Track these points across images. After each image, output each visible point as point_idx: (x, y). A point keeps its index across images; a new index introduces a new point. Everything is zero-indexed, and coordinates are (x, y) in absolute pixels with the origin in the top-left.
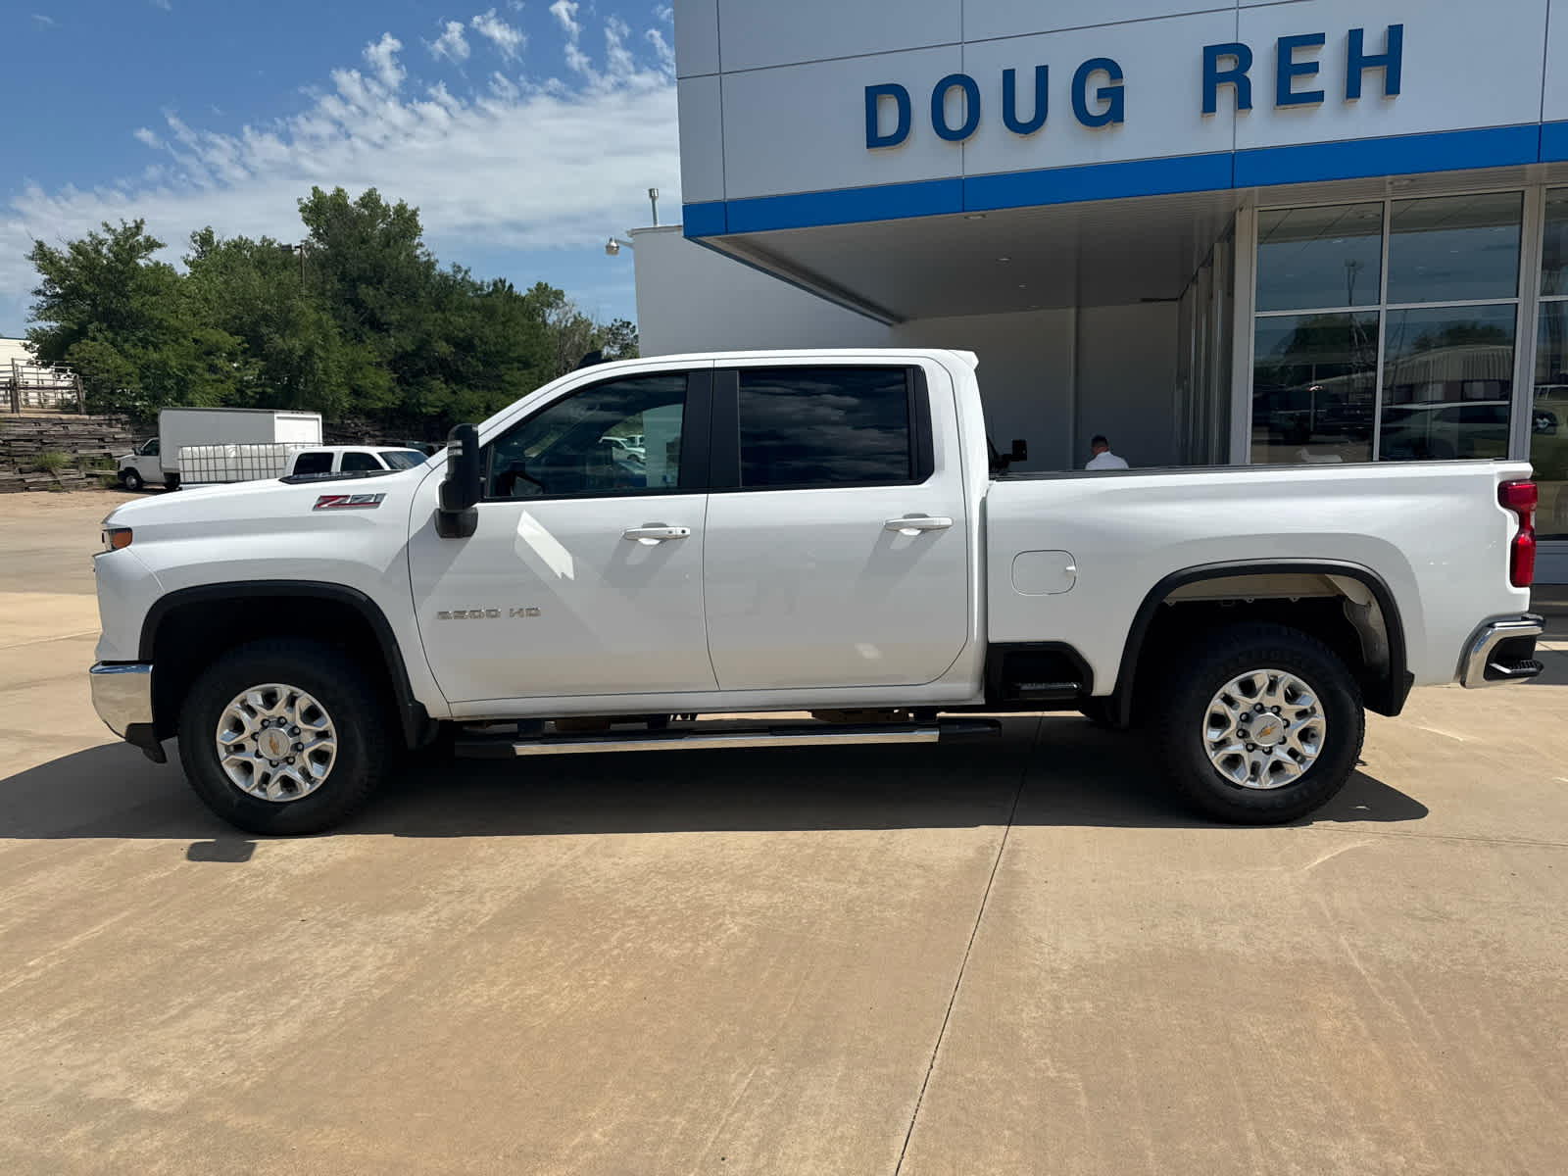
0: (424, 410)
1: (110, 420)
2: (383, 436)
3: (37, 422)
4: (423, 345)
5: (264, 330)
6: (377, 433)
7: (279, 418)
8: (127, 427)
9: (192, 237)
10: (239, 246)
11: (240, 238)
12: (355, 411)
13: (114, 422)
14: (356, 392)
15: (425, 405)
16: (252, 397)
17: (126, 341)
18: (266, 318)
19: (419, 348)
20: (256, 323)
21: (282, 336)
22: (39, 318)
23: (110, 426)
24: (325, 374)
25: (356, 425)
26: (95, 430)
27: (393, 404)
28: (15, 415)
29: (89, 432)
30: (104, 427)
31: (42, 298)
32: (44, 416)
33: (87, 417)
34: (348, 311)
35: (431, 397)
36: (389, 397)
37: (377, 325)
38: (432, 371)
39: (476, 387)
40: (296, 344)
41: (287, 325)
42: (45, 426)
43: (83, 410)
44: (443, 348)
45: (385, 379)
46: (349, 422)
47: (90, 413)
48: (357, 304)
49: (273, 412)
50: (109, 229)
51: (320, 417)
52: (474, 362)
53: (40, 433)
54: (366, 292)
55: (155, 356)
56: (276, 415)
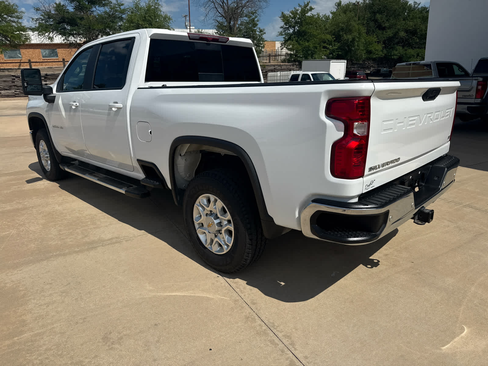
0: (392, 57)
1: (293, 64)
2: (378, 67)
3: (274, 66)
4: (396, 34)
5: (341, 33)
6: (376, 66)
7: (332, 62)
8: (298, 66)
9: (335, 4)
10: (348, 5)
11: (350, 2)
12: (368, 59)
13: (294, 65)
14: (369, 52)
15: (394, 55)
16: (335, 56)
17: (301, 40)
18: (342, 29)
19: (395, 35)
20: (339, 31)
21: (346, 35)
22: (280, 35)
23: (293, 66)
24: (358, 47)
25: (369, 64)
26: (289, 67)
27: (382, 56)
28: (270, 64)
29: (287, 68)
30: (292, 66)
31: (282, 29)
32: (276, 64)
33: (287, 64)
34: (372, 24)
35: (396, 53)
36: (381, 53)
37: (381, 28)
38: (398, 43)
39: (415, 47)
40: (350, 37)
41: (349, 31)
42: (276, 67)
43: (286, 61)
44: (402, 34)
45: (379, 47)
46: (367, 62)
47: (288, 63)
48: (376, 21)
49: (330, 60)
50: (300, 6)
51: (346, 61)
52: (416, 38)
53: (275, 69)
54: (378, 16)
55: (307, 44)
56: (331, 61)
